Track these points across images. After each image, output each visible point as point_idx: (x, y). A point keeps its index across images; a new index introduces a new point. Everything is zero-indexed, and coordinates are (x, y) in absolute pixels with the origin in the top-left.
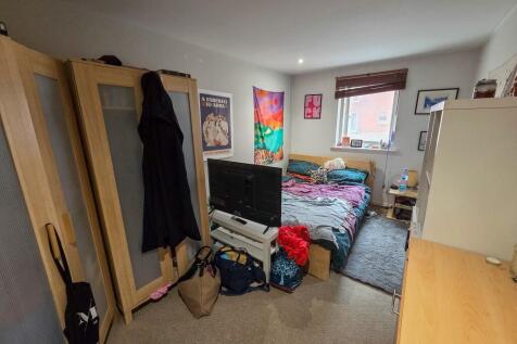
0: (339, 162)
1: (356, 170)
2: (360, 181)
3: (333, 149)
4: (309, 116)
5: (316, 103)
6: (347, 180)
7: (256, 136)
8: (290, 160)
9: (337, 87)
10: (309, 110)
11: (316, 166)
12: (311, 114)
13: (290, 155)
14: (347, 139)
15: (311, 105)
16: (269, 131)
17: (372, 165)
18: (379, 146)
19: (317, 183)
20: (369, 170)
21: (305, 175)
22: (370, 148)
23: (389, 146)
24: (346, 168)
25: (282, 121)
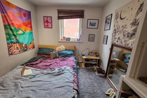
0: (62, 47)
1: (69, 50)
2: (72, 55)
3: (59, 42)
4: (46, 27)
5: (50, 21)
6: (67, 55)
7: (7, 34)
8: (39, 48)
9: (58, 14)
10: (46, 24)
11: (53, 50)
12: (48, 26)
13: (39, 46)
14: (64, 38)
15: (47, 22)
16: (20, 32)
17: (75, 47)
18: (76, 40)
19: (54, 58)
20: (74, 50)
21: (48, 55)
22: (74, 41)
23: (79, 40)
24: (66, 50)
25: (31, 27)
